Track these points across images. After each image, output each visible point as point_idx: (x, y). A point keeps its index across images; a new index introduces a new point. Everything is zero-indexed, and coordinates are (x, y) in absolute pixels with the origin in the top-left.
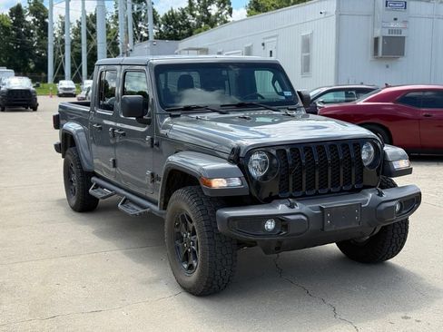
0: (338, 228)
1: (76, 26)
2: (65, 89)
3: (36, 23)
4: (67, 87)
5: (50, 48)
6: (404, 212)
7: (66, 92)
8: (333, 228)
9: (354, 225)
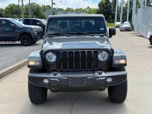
0: (74, 86)
1: (127, 3)
2: (117, 25)
3: (113, 2)
4: (118, 24)
5: (116, 11)
6: (113, 83)
7: (118, 26)
8: (73, 85)
9: (83, 85)
